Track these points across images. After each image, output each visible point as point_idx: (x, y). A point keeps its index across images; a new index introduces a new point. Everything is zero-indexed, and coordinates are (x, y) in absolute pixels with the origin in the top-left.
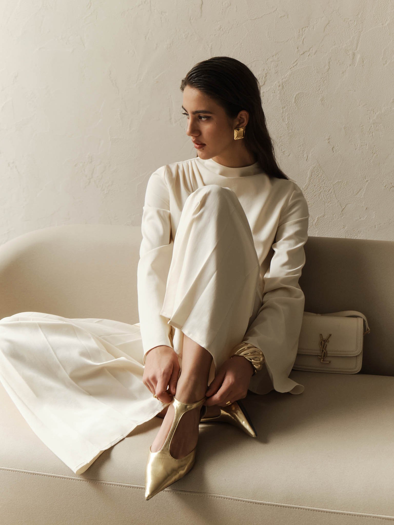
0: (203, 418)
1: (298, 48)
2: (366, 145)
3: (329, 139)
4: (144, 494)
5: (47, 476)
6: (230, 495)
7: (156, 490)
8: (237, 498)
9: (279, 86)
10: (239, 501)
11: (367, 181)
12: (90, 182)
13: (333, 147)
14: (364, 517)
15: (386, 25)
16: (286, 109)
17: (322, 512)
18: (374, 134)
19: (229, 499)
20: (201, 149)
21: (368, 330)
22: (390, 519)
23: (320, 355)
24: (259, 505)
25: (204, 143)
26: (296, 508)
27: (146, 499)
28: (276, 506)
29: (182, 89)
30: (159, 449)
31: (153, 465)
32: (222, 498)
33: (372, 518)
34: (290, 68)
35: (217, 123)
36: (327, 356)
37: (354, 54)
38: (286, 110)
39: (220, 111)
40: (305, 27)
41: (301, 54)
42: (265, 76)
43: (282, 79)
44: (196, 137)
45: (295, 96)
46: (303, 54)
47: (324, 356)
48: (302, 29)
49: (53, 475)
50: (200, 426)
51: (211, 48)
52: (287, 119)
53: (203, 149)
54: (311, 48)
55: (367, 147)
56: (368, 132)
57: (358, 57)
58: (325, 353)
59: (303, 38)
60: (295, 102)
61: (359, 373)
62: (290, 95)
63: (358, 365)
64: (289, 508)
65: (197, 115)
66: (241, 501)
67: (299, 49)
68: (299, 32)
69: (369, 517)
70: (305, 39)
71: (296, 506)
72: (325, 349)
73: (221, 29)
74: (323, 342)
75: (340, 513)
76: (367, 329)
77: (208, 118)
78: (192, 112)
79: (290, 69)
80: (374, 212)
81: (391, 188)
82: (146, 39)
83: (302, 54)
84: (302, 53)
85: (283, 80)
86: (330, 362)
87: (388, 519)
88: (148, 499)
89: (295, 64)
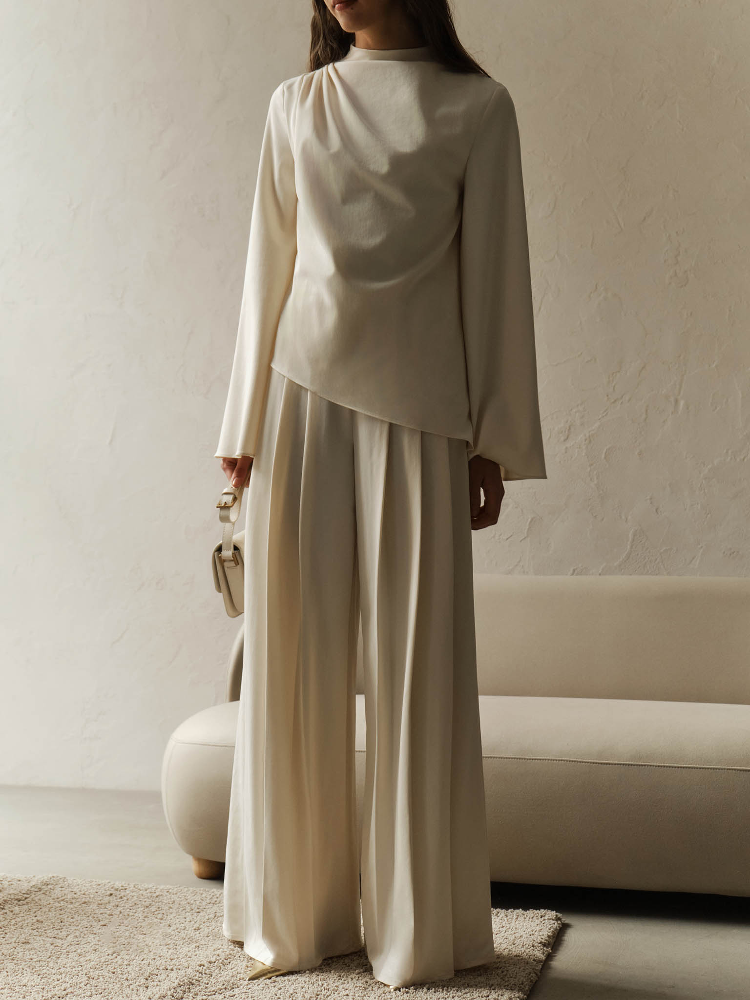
1: (608, 396)
2: (698, 504)
3: (651, 499)
11: (702, 547)
13: (657, 508)
14: (718, 770)
18: (706, 491)
22: (746, 770)
26: (645, 765)
34: (599, 418)
37: (676, 400)
40: (617, 372)
42: (568, 428)
43: (590, 432)
45: (605, 451)
48: (613, 374)
54: (624, 395)
55: (698, 507)
56: (699, 489)
57: (682, 403)
59: (613, 385)
60: (605, 458)
62: (599, 450)
68: (609, 378)
70: (617, 385)
71: (645, 764)
75: (692, 768)
79: (599, 420)
84: (613, 401)
87: (744, 770)
89: (604, 415)
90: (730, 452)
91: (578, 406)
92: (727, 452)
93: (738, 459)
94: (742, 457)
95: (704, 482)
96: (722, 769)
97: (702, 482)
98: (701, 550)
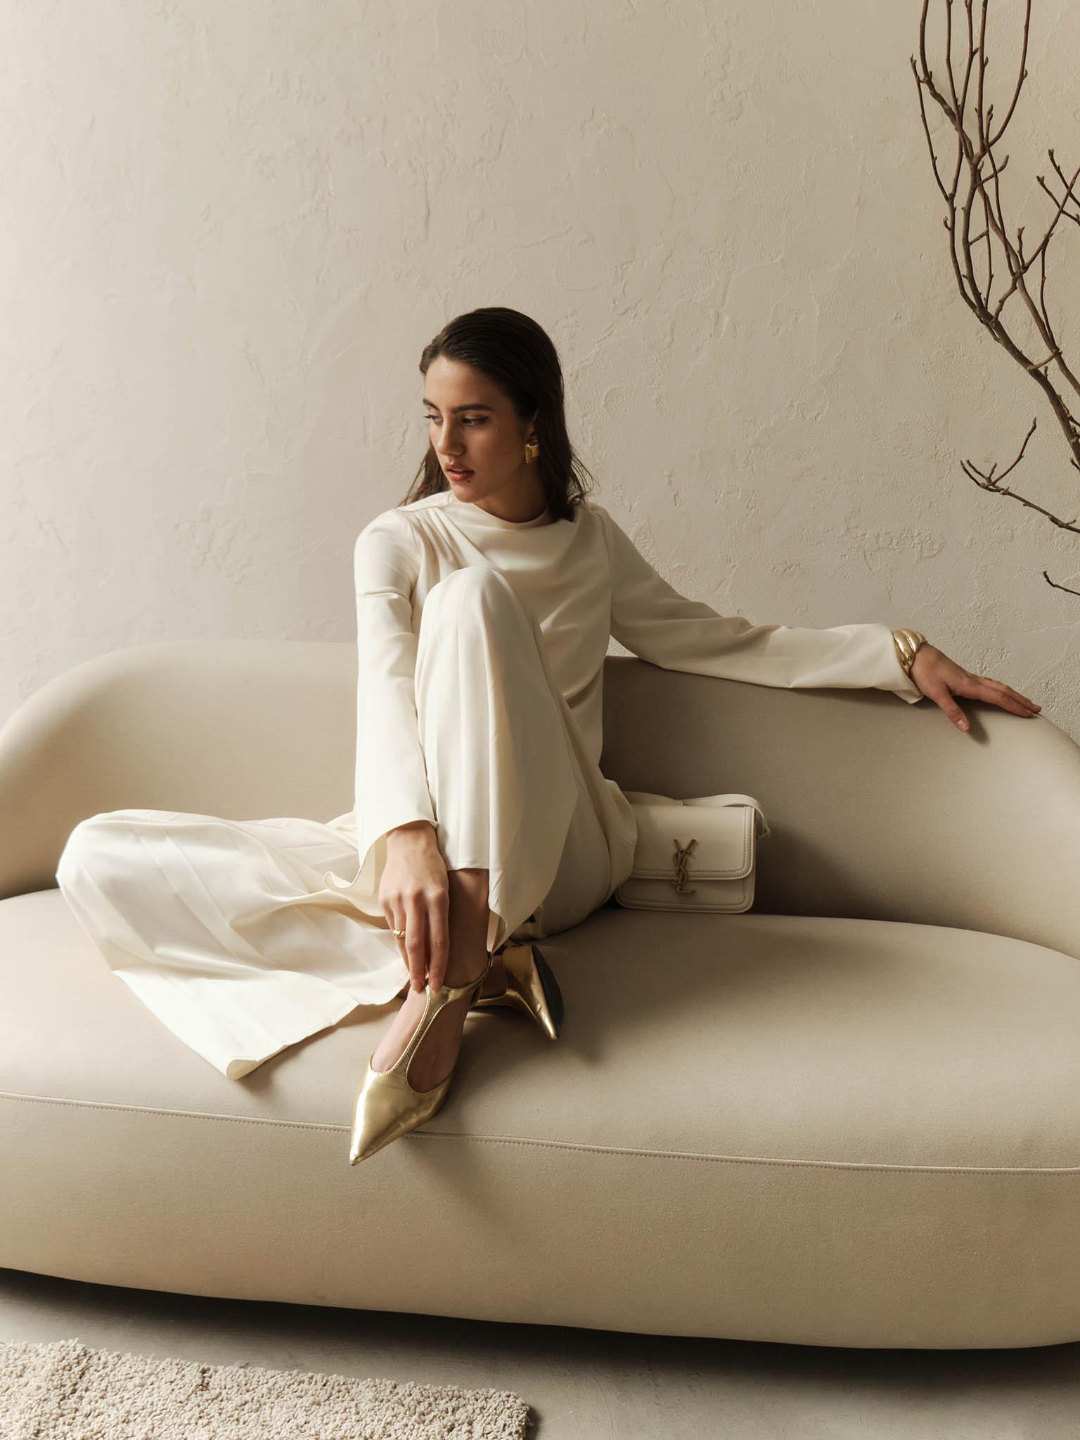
0: (480, 999)
1: (614, 303)
3: (671, 476)
4: (348, 1157)
5: (190, 1116)
6: (549, 1138)
7: (374, 1143)
8: (562, 1143)
9: (571, 376)
10: (567, 1149)
11: (734, 566)
12: (205, 559)
13: (676, 493)
15: (778, 260)
16: (588, 418)
17: (722, 1161)
18: (754, 466)
19: (547, 1146)
20: (465, 482)
21: (765, 831)
23: (674, 878)
24: (605, 1154)
25: (472, 468)
26: (674, 1157)
27: (351, 1163)
28: (637, 1154)
29: (424, 368)
30: (386, 1068)
31: (372, 1097)
32: (533, 1144)
33: (814, 1167)
34: (598, 340)
35: (499, 430)
36: (688, 881)
37: (718, 316)
38: (588, 420)
39: (505, 406)
40: (628, 263)
41: (619, 313)
44: (456, 457)
45: (605, 394)
46: (625, 313)
47: (683, 880)
48: (622, 265)
49: (203, 1114)
50: (470, 1015)
51: (446, 301)
52: (591, 437)
53: (469, 482)
54: (639, 302)
55: (740, 495)
56: (744, 463)
57: (726, 319)
58: (684, 875)
59: (623, 284)
60: (607, 407)
61: (749, 912)
62: (595, 393)
63: (746, 898)
64: (660, 1157)
65: (459, 414)
66: (570, 1148)
67: (617, 303)
68: (616, 272)
69: (809, 1167)
70: (627, 286)
72: (684, 867)
73: (465, 265)
74: (679, 854)
76: (765, 829)
77: (482, 421)
78: (453, 409)
79: (598, 343)
80: (754, 617)
81: (786, 570)
82: (318, 280)
83: (621, 314)
84: (622, 311)
85: (583, 364)
86: (693, 892)
87: (844, 1168)
88: (355, 1163)
89: (607, 334)
90: (795, 404)
91: (567, 317)
92: (791, 406)
93: (808, 417)
94: (815, 414)
95: (752, 452)
96: (807, 1165)
97: (750, 453)
98: (734, 570)
